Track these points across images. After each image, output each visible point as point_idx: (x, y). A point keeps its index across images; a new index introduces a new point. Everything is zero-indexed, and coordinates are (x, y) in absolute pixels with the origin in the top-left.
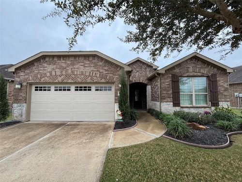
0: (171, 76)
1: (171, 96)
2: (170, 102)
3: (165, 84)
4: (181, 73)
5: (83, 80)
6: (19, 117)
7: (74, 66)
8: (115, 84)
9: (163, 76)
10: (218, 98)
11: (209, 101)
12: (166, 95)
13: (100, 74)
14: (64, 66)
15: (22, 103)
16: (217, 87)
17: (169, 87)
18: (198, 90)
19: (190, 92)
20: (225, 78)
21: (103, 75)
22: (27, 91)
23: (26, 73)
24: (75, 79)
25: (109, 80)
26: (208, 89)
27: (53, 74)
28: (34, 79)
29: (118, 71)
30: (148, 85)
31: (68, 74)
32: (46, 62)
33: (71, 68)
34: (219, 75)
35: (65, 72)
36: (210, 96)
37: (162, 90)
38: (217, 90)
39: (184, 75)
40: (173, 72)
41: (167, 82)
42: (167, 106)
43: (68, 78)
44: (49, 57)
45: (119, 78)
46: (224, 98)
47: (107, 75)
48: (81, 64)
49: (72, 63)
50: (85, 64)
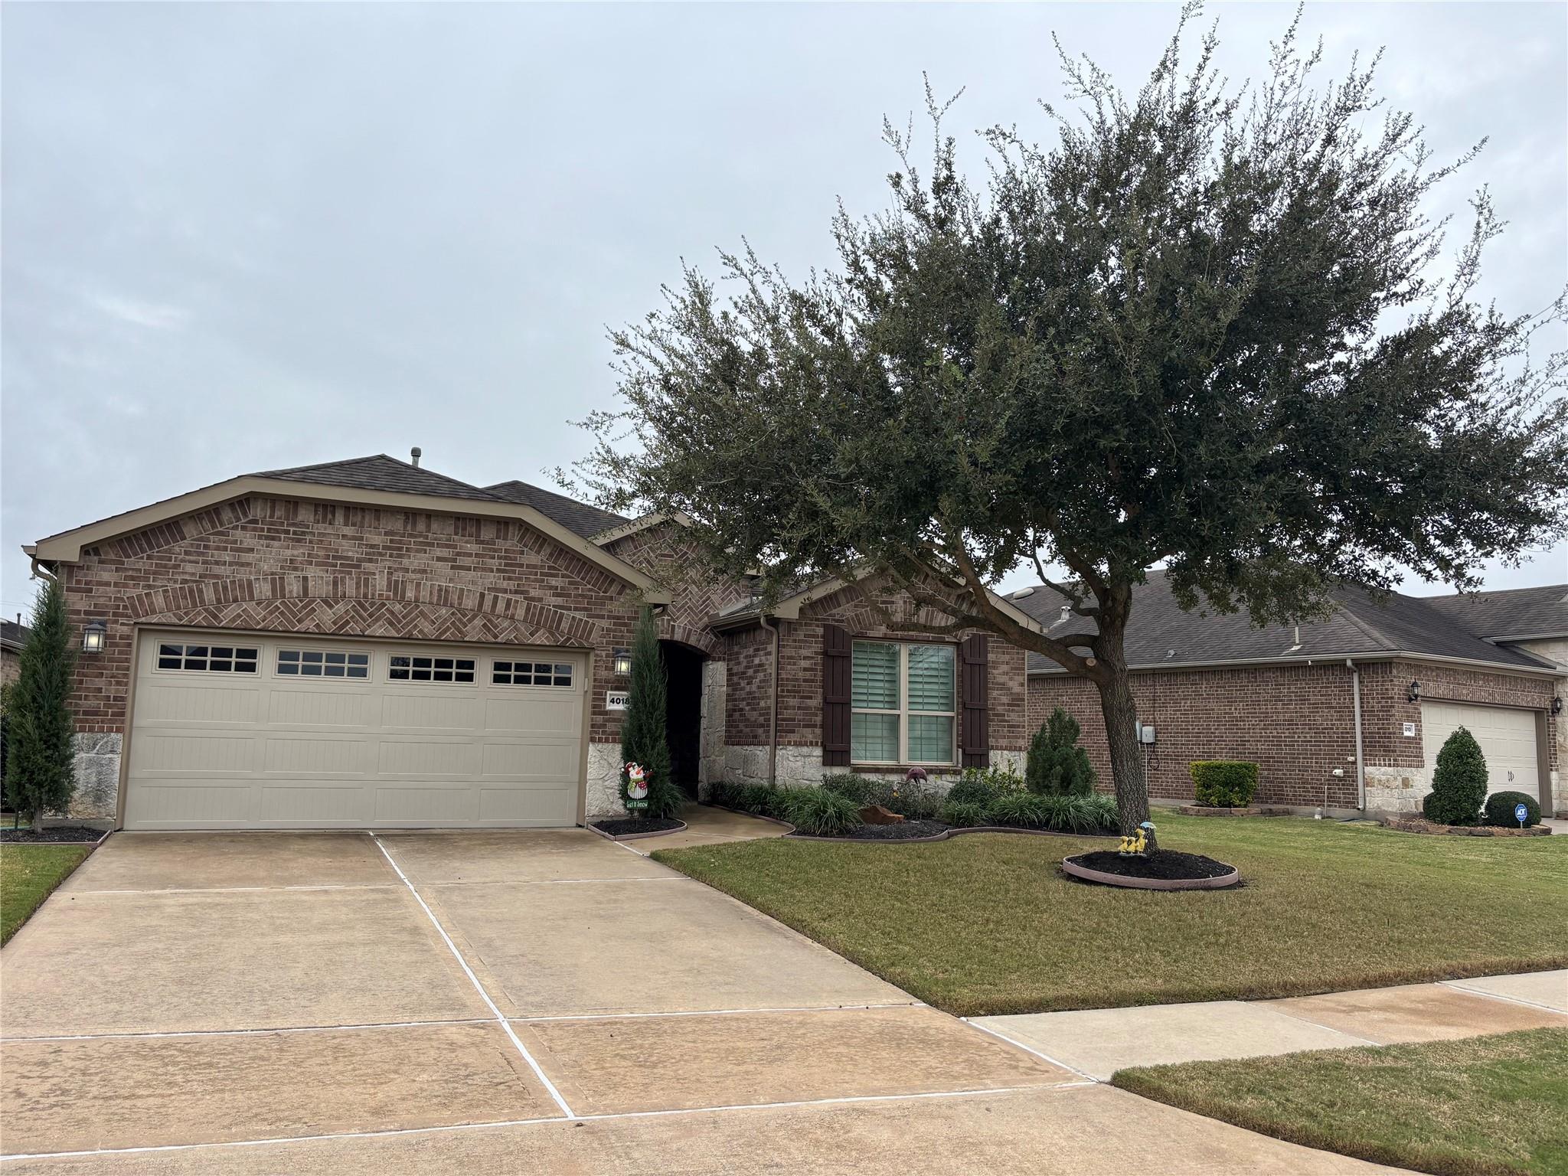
0: (820, 631)
1: (819, 719)
2: (811, 744)
3: (795, 664)
4: (860, 623)
5: (448, 628)
6: (80, 808)
7: (405, 561)
8: (597, 655)
9: (789, 632)
10: (987, 737)
11: (958, 746)
12: (799, 715)
13: (528, 609)
14: (350, 554)
15: (101, 730)
16: (986, 689)
17: (812, 681)
18: (920, 700)
19: (893, 706)
20: (1015, 656)
21: (541, 614)
22: (128, 669)
23: (130, 573)
24: (408, 624)
25: (569, 639)
26: (958, 697)
27: (291, 592)
28: (178, 608)
29: (611, 598)
30: (714, 660)
31: (373, 595)
32: (250, 522)
33: (389, 568)
34: (995, 642)
35: (358, 584)
36: (962, 725)
37: (783, 691)
38: (986, 700)
39: (871, 634)
40: (830, 615)
41: (805, 658)
42: (800, 763)
43: (370, 616)
44: (273, 499)
45: (615, 631)
46: (1009, 737)
47: (562, 615)
48: (439, 552)
49: (392, 541)
50: (458, 554)
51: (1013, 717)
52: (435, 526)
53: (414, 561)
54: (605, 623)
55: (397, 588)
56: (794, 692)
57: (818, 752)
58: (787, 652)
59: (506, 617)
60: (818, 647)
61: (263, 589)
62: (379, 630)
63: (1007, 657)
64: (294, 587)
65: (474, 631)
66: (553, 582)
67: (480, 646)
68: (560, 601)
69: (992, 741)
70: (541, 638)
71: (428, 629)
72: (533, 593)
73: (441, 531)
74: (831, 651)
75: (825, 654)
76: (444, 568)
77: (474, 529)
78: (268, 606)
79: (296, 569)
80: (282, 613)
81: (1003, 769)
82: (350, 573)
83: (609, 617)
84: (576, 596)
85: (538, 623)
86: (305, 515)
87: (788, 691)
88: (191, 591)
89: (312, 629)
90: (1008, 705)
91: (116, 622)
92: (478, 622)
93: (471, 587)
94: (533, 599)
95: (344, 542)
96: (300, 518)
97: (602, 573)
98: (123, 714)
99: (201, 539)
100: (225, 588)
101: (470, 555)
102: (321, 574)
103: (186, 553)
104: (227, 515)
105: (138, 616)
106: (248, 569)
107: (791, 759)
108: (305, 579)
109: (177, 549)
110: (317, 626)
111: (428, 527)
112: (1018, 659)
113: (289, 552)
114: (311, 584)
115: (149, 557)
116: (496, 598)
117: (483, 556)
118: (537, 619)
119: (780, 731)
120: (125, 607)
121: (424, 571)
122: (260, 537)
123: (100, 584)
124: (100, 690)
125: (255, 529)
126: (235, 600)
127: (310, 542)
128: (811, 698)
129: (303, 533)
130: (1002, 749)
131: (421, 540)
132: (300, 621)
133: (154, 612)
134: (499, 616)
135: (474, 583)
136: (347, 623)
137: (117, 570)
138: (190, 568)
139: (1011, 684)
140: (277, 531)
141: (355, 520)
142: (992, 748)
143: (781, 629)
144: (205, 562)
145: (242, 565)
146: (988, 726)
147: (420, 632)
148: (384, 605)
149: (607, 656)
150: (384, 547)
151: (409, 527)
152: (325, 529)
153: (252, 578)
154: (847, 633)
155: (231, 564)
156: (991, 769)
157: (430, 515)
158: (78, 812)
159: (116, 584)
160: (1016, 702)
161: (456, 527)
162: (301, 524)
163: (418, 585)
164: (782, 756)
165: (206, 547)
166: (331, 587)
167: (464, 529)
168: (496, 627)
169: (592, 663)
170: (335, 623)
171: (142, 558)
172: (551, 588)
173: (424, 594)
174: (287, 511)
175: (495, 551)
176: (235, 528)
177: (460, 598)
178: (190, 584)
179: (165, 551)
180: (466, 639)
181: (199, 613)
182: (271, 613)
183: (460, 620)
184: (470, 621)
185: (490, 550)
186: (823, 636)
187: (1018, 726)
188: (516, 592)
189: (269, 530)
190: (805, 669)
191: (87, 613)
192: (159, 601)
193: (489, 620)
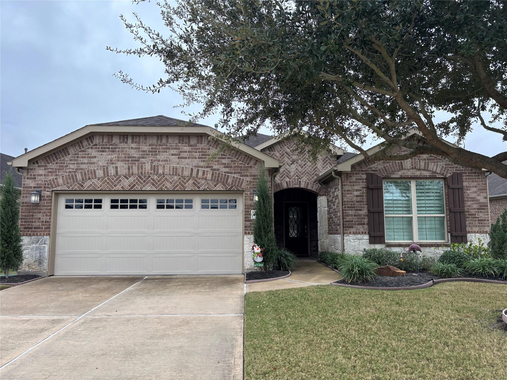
0: (364, 176)
1: (366, 221)
2: (362, 233)
3: (351, 194)
4: (386, 171)
5: (178, 185)
6: (34, 267)
7: (158, 157)
8: (246, 194)
9: (347, 178)
10: (465, 226)
11: (448, 232)
12: (355, 219)
13: (213, 174)
14: (135, 155)
15: (40, 235)
16: (463, 201)
17: (361, 202)
18: (424, 209)
19: (409, 212)
20: (481, 183)
21: (219, 176)
22: (50, 209)
23: (50, 170)
24: (160, 184)
25: (232, 187)
26: (446, 206)
27: (111, 173)
28: (68, 183)
29: (251, 167)
30: (320, 195)
31: (145, 172)
32: (94, 145)
33: (151, 160)
34: (468, 176)
35: (138, 168)
36: (450, 220)
37: (345, 207)
38: (464, 207)
39: (393, 176)
40: (370, 168)
41: (357, 190)
42: (357, 243)
43: (144, 181)
44: (102, 135)
45: (253, 182)
46: (479, 226)
47: (228, 176)
48: (172, 152)
49: (152, 148)
50: (181, 152)
51: (481, 215)
52: (170, 140)
53: (162, 156)
54: (249, 179)
55: (154, 169)
56: (351, 208)
57: (366, 237)
58: (346, 188)
59: (203, 179)
60: (364, 185)
61: (100, 173)
62: (148, 187)
63: (475, 184)
64: (112, 171)
65: (189, 186)
66: (224, 161)
67: (192, 192)
68: (227, 170)
69: (468, 229)
70: (219, 187)
71: (169, 186)
72: (215, 167)
73: (173, 142)
74: (371, 186)
75: (368, 188)
76: (175, 159)
77: (187, 140)
78: (102, 180)
79: (113, 164)
80: (108, 183)
81: (476, 243)
82: (135, 164)
83: (250, 176)
84: (235, 167)
85: (218, 181)
86: (116, 140)
87: (348, 207)
88: (72, 176)
89: (120, 189)
90: (478, 209)
91: (45, 190)
92: (191, 182)
93: (187, 166)
94: (215, 170)
95: (132, 151)
96: (114, 142)
97: (246, 156)
98: (49, 228)
99: (76, 154)
100: (85, 174)
101: (186, 152)
102: (123, 165)
103: (70, 160)
104: (85, 143)
105: (53, 187)
106: (94, 165)
107: (352, 241)
108: (117, 167)
109: (67, 159)
110: (122, 187)
111: (167, 141)
112: (482, 184)
113: (110, 157)
114: (119, 169)
115: (57, 163)
116: (198, 170)
117: (191, 152)
118: (216, 179)
119: (346, 227)
120: (48, 184)
121: (167, 161)
122: (98, 151)
123: (39, 175)
124: (40, 218)
125: (96, 148)
126: (89, 179)
127: (118, 152)
128: (361, 210)
129: (115, 148)
130: (475, 232)
131: (164, 147)
132: (115, 186)
133: (59, 185)
134: (200, 179)
135: (188, 164)
136: (135, 185)
137: (45, 169)
138: (72, 166)
139: (478, 198)
140: (105, 148)
141: (136, 140)
142: (469, 232)
143: (343, 177)
144: (77, 164)
145: (92, 163)
146: (465, 221)
147: (166, 187)
148: (150, 176)
149: (250, 194)
150: (149, 151)
151: (159, 142)
152: (124, 145)
153: (96, 169)
154: (380, 177)
155: (87, 163)
156: (469, 243)
157: (168, 135)
158: (33, 269)
159: (45, 175)
160: (483, 207)
161: (179, 140)
162: (115, 144)
163: (164, 167)
164: (347, 239)
165: (78, 157)
166: (127, 171)
167: (183, 140)
168: (199, 183)
169: (244, 198)
170: (129, 186)
171: (54, 164)
172: (223, 164)
173: (167, 171)
174: (109, 140)
175: (197, 149)
176: (88, 148)
177: (182, 171)
178: (72, 173)
179: (63, 160)
180: (186, 189)
181: (76, 185)
182: (104, 183)
183: (183, 181)
184: (187, 181)
185: (195, 149)
186: (366, 179)
187: (485, 220)
188: (207, 167)
189: (102, 148)
190: (357, 196)
191: (34, 187)
192: (60, 181)
193: (196, 181)
